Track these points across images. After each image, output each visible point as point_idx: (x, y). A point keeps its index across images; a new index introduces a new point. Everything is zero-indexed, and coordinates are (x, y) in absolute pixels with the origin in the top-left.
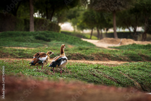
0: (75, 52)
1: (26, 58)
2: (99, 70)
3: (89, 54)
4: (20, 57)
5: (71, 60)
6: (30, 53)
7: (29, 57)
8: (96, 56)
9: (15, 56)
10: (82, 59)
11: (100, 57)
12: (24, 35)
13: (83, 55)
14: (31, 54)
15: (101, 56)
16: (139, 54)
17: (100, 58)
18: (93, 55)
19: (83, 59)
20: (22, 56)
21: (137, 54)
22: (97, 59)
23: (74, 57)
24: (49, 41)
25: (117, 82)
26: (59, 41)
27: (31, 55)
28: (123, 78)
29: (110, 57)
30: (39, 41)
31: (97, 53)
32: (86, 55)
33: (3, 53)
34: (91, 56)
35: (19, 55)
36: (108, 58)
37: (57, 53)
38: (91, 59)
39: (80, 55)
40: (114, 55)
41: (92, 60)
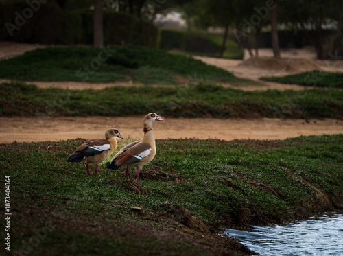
0: (190, 101)
1: (86, 115)
2: (240, 168)
3: (220, 103)
4: (73, 112)
5: (182, 117)
6: (94, 104)
7: (92, 113)
8: (234, 109)
9: (62, 111)
10: (204, 116)
11: (242, 110)
12: (82, 54)
13: (206, 107)
14: (97, 107)
15: (245, 107)
16: (325, 102)
17: (243, 113)
18: (227, 107)
19: (208, 115)
20: (76, 111)
21: (322, 102)
22: (237, 114)
23: (189, 112)
24: (135, 66)
25: (279, 194)
26: (157, 66)
27: (96, 109)
28: (292, 183)
29: (264, 109)
30: (113, 67)
31: (236, 102)
32: (212, 106)
33: (37, 106)
34: (225, 109)
35: (72, 110)
36: (259, 111)
37: (151, 104)
38: (224, 116)
39: (200, 106)
40: (272, 105)
41: (227, 118)
